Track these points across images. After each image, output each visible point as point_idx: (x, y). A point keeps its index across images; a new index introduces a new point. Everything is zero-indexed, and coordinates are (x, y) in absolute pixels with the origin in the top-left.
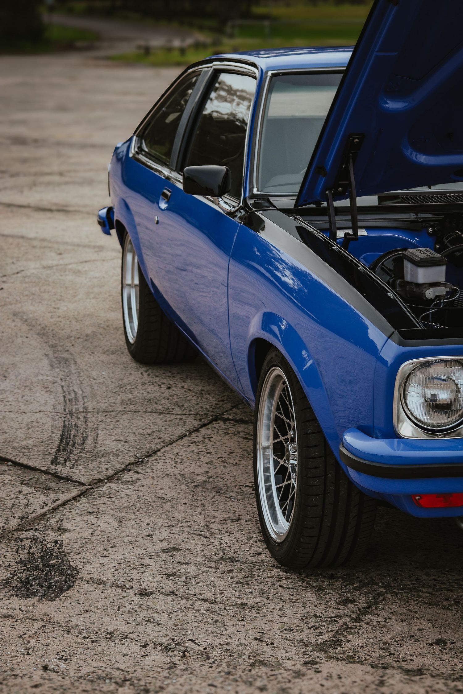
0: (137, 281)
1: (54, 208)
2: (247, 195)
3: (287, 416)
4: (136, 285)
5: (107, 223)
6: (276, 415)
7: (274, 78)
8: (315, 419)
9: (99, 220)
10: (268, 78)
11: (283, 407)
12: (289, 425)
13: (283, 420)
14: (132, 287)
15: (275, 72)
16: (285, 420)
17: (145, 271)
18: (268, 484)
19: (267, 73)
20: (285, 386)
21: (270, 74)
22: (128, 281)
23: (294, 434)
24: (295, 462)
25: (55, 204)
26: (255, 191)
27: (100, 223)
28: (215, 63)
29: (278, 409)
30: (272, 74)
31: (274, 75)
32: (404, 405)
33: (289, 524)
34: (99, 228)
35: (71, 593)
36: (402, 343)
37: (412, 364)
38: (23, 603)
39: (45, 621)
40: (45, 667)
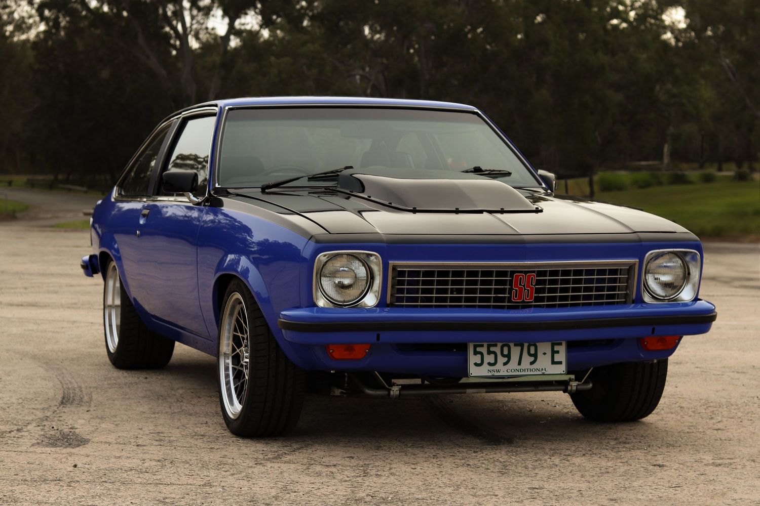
0: (118, 302)
1: (25, 304)
2: (211, 188)
3: (242, 333)
4: (117, 306)
5: (89, 266)
6: (234, 334)
7: (230, 112)
8: (263, 316)
9: (82, 264)
10: (226, 111)
11: (239, 327)
12: (243, 338)
13: (239, 336)
14: (113, 308)
15: (231, 107)
16: (240, 335)
17: (127, 286)
18: (227, 380)
19: (225, 107)
20: (241, 305)
21: (227, 108)
22: (109, 301)
23: (247, 343)
24: (247, 360)
25: (25, 302)
26: (217, 185)
27: (83, 267)
28: (183, 113)
29: (235, 330)
30: (229, 108)
31: (230, 109)
32: (320, 286)
33: (241, 406)
34: (82, 271)
35: (86, 446)
36: (317, 242)
37: (325, 256)
38: (53, 449)
39: (71, 454)
40: (75, 466)
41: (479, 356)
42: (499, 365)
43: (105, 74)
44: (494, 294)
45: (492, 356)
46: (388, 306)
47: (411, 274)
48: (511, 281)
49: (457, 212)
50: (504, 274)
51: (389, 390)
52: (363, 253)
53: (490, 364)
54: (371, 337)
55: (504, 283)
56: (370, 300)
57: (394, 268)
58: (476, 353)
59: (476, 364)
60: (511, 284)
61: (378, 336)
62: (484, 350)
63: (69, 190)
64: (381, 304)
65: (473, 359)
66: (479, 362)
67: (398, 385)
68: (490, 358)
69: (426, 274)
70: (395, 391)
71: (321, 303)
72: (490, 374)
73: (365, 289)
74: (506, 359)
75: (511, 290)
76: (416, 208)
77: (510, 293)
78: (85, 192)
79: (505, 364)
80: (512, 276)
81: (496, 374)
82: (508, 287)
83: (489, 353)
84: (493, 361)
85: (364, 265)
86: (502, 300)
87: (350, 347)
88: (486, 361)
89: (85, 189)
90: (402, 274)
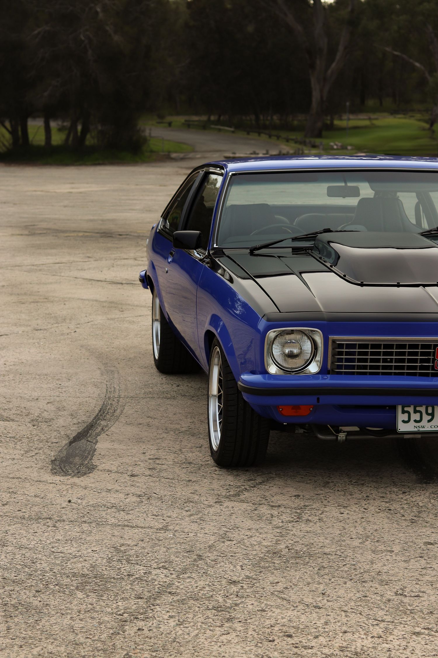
0: (159, 316)
2: (210, 248)
5: (145, 280)
6: (219, 378)
7: (233, 177)
9: (141, 280)
10: (229, 177)
15: (234, 172)
21: (230, 174)
26: (215, 246)
30: (232, 174)
32: (272, 356)
35: (90, 475)
36: (268, 320)
37: (274, 332)
38: (62, 478)
39: (73, 485)
40: (70, 501)
41: (406, 415)
42: (424, 422)
43: (250, 28)
44: (420, 363)
45: (418, 415)
46: (328, 373)
47: (348, 346)
48: (434, 353)
49: (398, 285)
50: (428, 347)
51: (337, 436)
52: (309, 330)
53: (416, 421)
54: (312, 400)
55: (428, 354)
56: (313, 368)
57: (334, 341)
58: (404, 412)
59: (404, 422)
60: (434, 355)
61: (318, 399)
62: (411, 409)
63: (220, 130)
64: (323, 371)
65: (401, 417)
66: (406, 419)
67: (344, 432)
68: (415, 416)
69: (361, 346)
70: (342, 436)
71: (273, 369)
72: (416, 430)
73: (310, 358)
74: (430, 417)
75: (434, 360)
76: (363, 282)
77: (433, 362)
78: (233, 132)
79: (429, 421)
80: (434, 349)
81: (421, 429)
82: (432, 357)
83: (415, 412)
84: (418, 419)
85: (308, 338)
86: (427, 368)
87: (296, 407)
88: (412, 419)
89: (232, 129)
90: (341, 346)
